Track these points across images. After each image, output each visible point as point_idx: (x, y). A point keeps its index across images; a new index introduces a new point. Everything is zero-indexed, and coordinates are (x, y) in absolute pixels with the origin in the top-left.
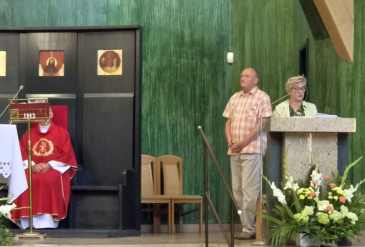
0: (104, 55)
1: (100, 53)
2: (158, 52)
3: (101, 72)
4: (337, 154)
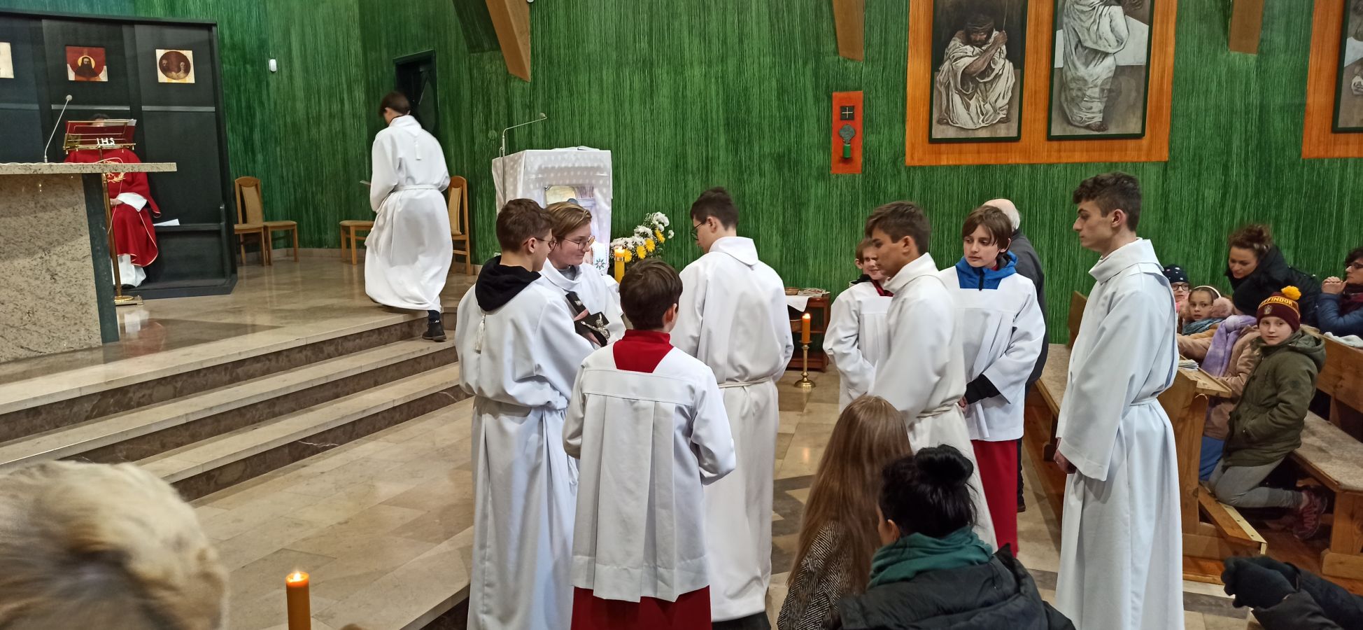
0: (165, 57)
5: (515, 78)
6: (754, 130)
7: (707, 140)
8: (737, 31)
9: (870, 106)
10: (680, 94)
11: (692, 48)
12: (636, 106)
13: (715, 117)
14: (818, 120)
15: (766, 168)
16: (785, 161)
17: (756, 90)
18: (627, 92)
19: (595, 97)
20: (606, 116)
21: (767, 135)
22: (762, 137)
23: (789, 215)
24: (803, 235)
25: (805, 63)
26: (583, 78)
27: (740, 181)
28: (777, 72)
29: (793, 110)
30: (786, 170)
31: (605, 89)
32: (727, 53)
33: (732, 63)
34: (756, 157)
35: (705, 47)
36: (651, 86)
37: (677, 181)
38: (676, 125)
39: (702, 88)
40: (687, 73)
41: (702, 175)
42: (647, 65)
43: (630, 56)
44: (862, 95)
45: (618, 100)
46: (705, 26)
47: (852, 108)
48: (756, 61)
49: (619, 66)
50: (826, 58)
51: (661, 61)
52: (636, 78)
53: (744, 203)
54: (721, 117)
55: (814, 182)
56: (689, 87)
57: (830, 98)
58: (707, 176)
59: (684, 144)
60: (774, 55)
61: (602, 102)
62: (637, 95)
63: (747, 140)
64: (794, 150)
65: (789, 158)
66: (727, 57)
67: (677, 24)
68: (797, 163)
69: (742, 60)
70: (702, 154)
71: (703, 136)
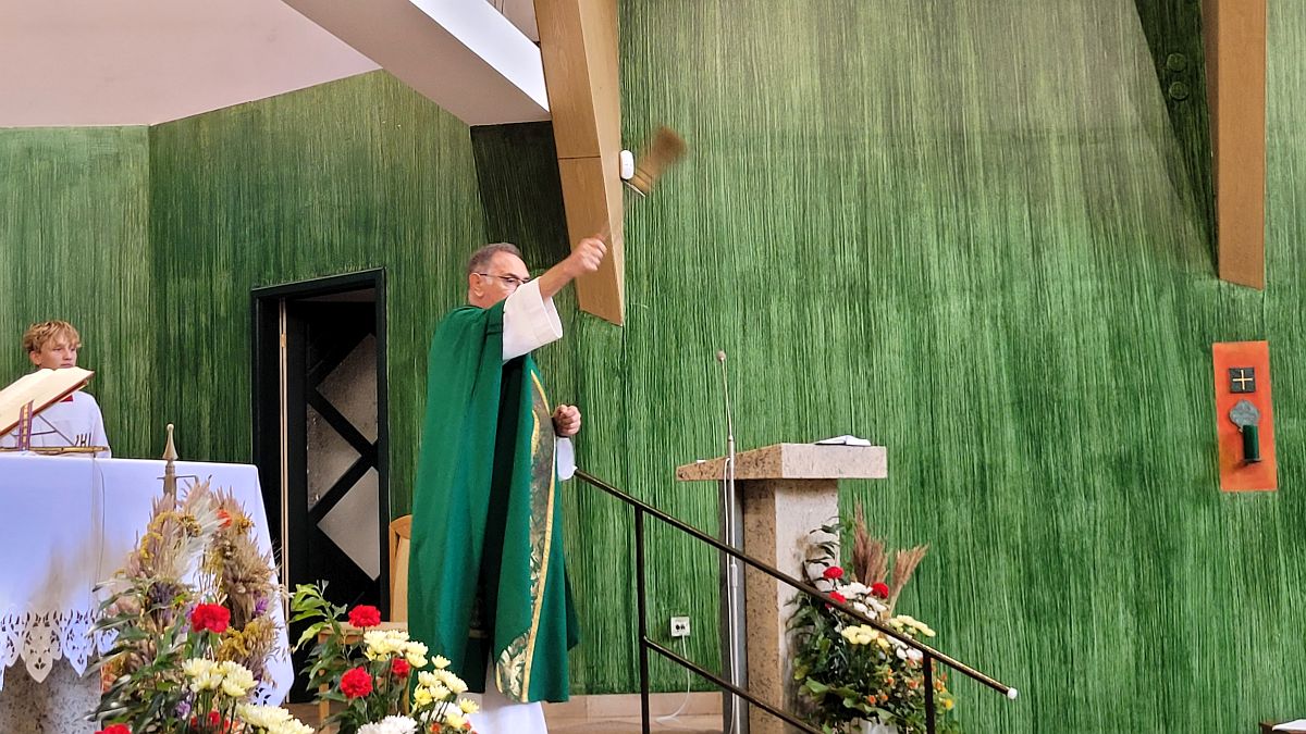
5: (594, 318)
6: (1071, 413)
7: (979, 432)
8: (1028, 235)
9: (1282, 368)
10: (925, 349)
11: (944, 266)
12: (839, 371)
13: (993, 388)
14: (1189, 394)
15: (1097, 484)
16: (1133, 471)
17: (1069, 340)
18: (820, 344)
19: (756, 354)
20: (777, 389)
21: (1095, 421)
22: (1085, 425)
23: (1147, 572)
24: (1176, 609)
25: (1158, 294)
26: (731, 318)
27: (1049, 508)
28: (1107, 307)
29: (1142, 377)
30: (1135, 487)
31: (775, 340)
32: (1011, 274)
33: (1021, 291)
34: (1077, 462)
35: (968, 263)
36: (868, 333)
37: (923, 510)
38: (917, 405)
39: (967, 336)
40: (938, 310)
41: (973, 499)
42: (859, 295)
43: (825, 278)
44: (1267, 348)
45: (801, 359)
46: (967, 226)
47: (1251, 372)
48: (1067, 286)
49: (803, 297)
50: (1197, 283)
51: (885, 287)
52: (837, 319)
53: (1057, 550)
54: (1006, 388)
55: (1189, 508)
56: (940, 333)
57: (1208, 353)
58: (983, 500)
59: (934, 441)
60: (1101, 278)
61: (769, 363)
62: (839, 350)
63: (1057, 431)
64: (1148, 449)
65: (1140, 464)
66: (1011, 282)
67: (913, 221)
68: (1154, 473)
69: (1040, 285)
70: (972, 457)
71: (971, 424)
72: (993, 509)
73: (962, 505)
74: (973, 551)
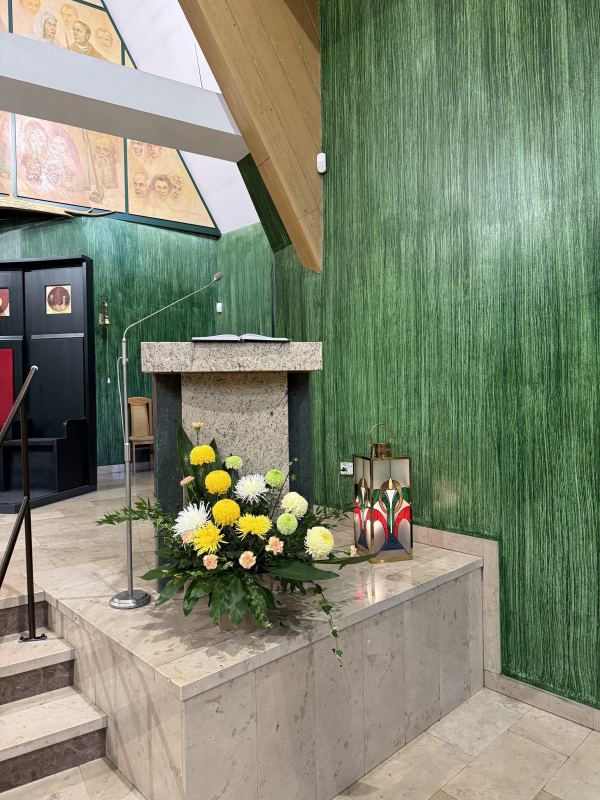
0: (52, 292)
1: (49, 289)
2: (145, 299)
3: (50, 311)
4: (287, 413)
5: (308, 272)
10: (511, 256)
18: (432, 265)
20: (404, 305)
31: (403, 267)
38: (504, 304)
40: (523, 217)
42: (460, 219)
49: (422, 230)
52: (445, 242)
54: (583, 280)
56: (524, 238)
59: (516, 336)
61: (399, 286)
70: (548, 348)
71: (549, 318)
72: (567, 394)
73: (539, 391)
74: (547, 431)
